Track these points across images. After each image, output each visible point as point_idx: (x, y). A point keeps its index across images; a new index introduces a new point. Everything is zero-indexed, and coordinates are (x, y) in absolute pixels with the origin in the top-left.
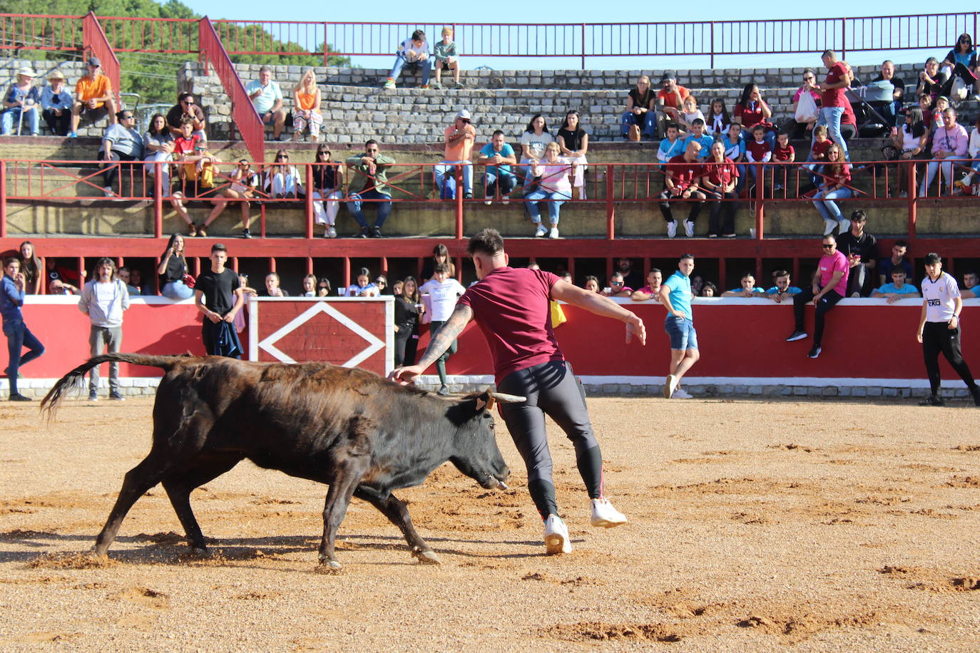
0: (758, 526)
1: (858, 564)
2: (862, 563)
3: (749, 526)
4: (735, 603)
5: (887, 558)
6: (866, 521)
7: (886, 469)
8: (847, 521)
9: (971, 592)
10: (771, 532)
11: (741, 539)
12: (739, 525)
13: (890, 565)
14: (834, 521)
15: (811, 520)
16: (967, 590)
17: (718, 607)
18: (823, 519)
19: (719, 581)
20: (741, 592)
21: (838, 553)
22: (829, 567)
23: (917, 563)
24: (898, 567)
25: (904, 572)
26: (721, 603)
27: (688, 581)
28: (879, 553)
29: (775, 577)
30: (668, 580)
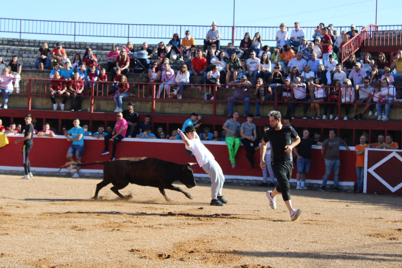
0: (81, 232)
1: (121, 248)
2: (122, 248)
3: (78, 232)
4: (68, 265)
5: (133, 245)
6: (126, 230)
7: (137, 208)
8: (118, 230)
9: (165, 260)
10: (87, 234)
11: (74, 237)
12: (74, 231)
13: (134, 248)
14: (113, 230)
15: (104, 229)
16: (163, 259)
17: (61, 266)
18: (109, 229)
19: (62, 255)
20: (71, 260)
21: (113, 243)
22: (109, 249)
23: (145, 248)
24: (137, 250)
25: (139, 251)
26: (62, 264)
27: (49, 255)
28: (130, 243)
29: (86, 253)
30: (41, 255)
